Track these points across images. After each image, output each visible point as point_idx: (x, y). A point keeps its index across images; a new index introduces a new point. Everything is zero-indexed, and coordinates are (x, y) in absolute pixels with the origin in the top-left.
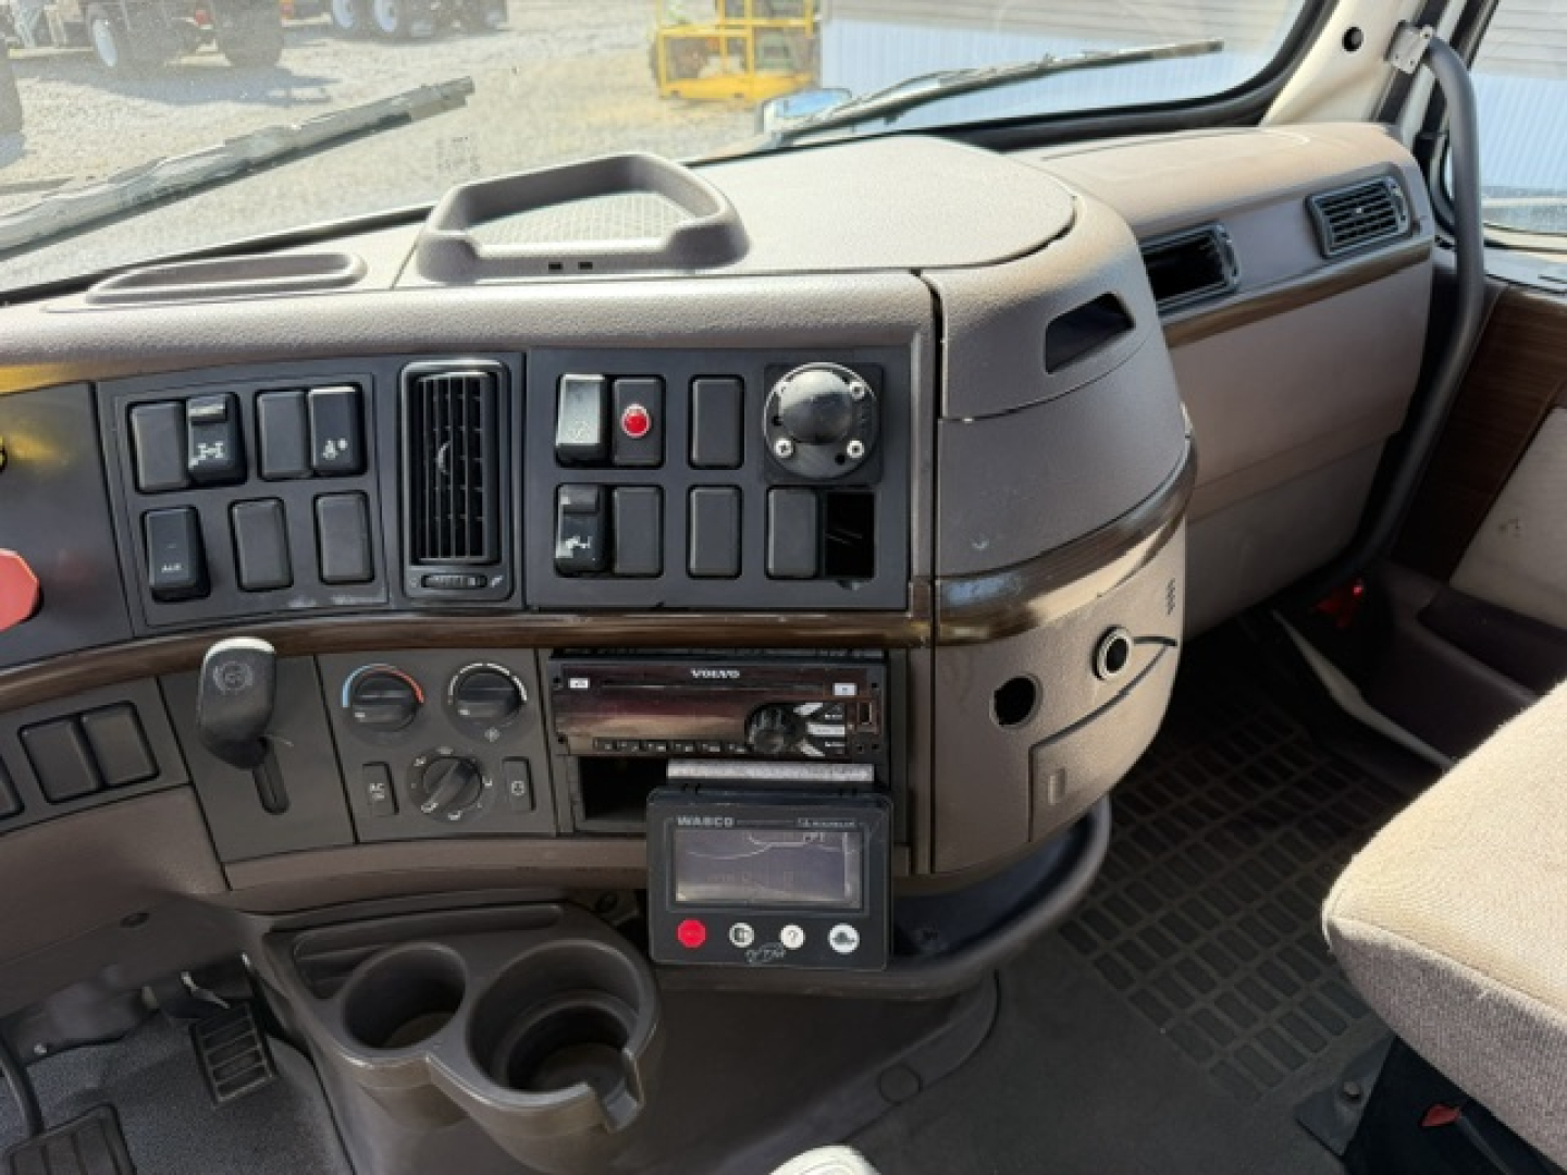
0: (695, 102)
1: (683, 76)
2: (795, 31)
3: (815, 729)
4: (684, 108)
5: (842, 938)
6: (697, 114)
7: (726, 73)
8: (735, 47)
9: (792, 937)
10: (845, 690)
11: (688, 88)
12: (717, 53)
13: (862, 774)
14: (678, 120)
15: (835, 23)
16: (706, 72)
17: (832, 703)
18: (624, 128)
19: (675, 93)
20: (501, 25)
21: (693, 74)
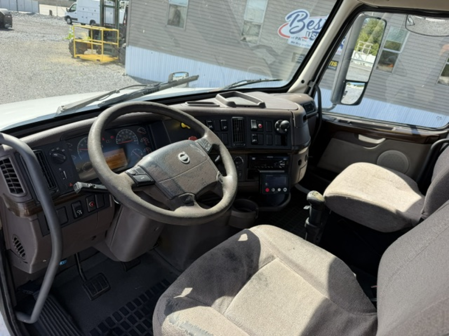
0: (84, 60)
1: (80, 53)
2: (113, 46)
3: (281, 164)
4: (80, 61)
5: (285, 190)
6: (86, 63)
7: (92, 54)
8: (95, 47)
9: (279, 190)
10: (285, 159)
11: (81, 56)
12: (90, 48)
13: (283, 171)
14: (80, 64)
15: (130, 46)
16: (86, 52)
17: (284, 161)
18: (63, 65)
19: (78, 57)
20: (10, 28)
21: (83, 53)
